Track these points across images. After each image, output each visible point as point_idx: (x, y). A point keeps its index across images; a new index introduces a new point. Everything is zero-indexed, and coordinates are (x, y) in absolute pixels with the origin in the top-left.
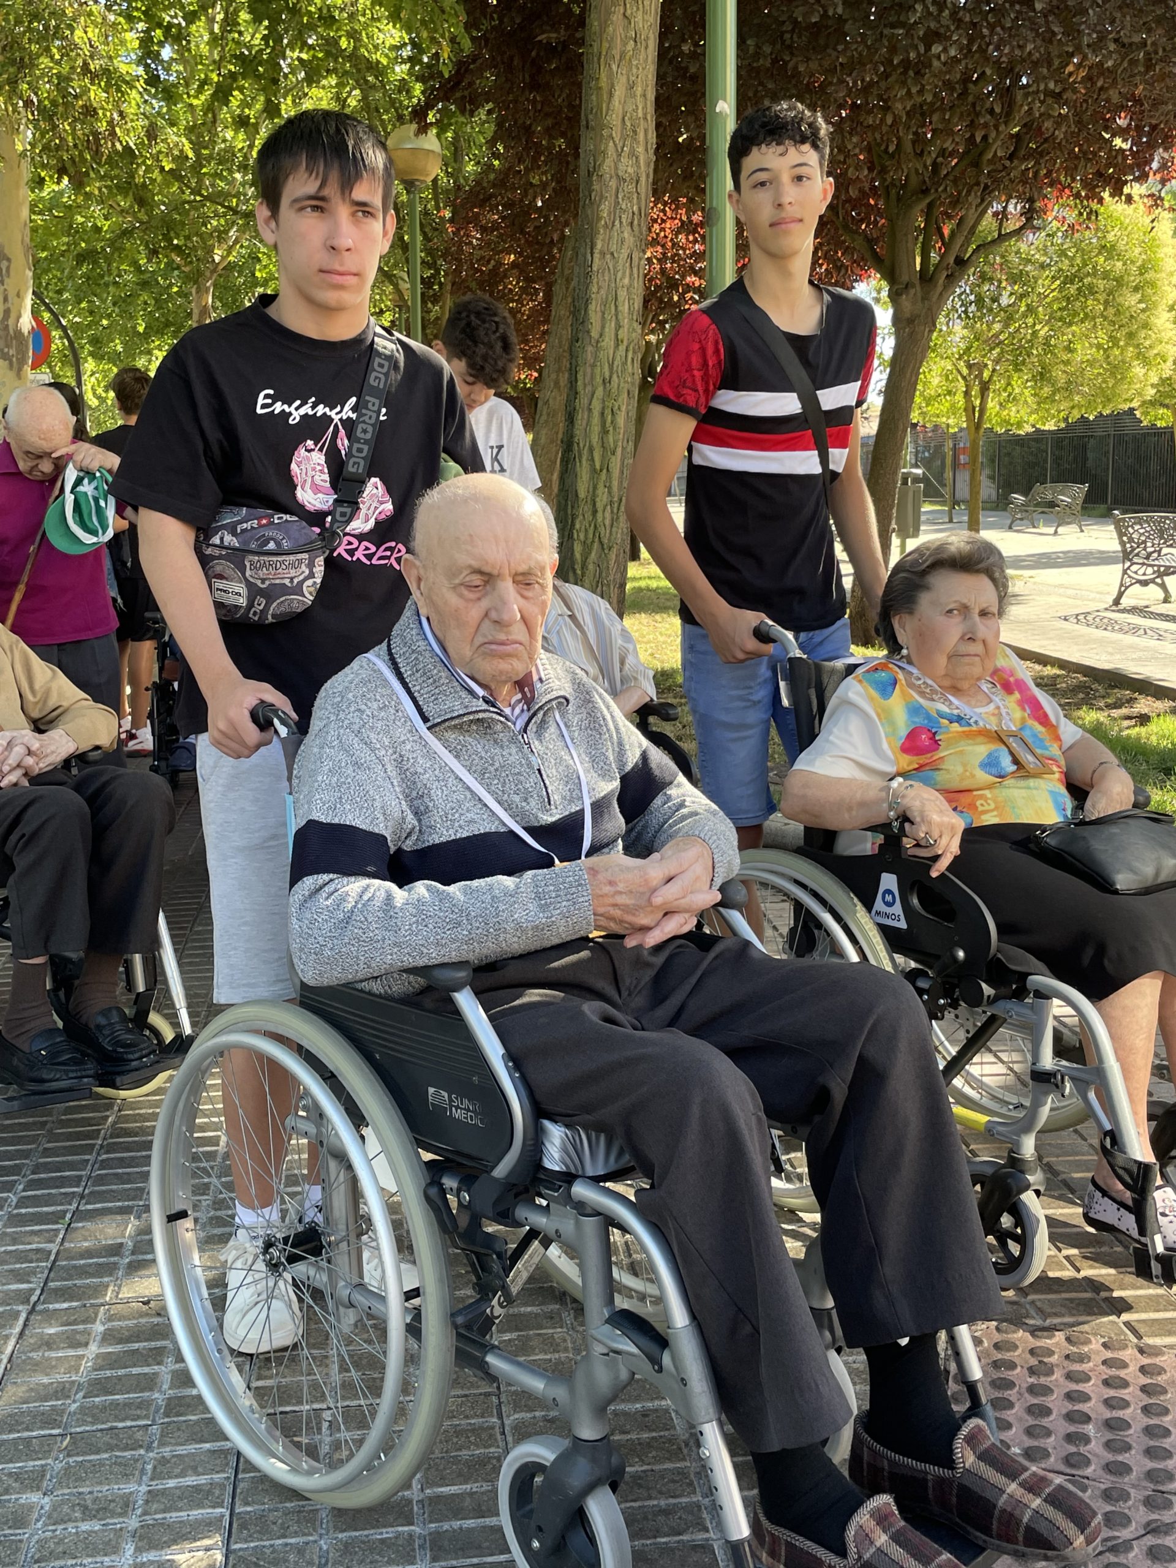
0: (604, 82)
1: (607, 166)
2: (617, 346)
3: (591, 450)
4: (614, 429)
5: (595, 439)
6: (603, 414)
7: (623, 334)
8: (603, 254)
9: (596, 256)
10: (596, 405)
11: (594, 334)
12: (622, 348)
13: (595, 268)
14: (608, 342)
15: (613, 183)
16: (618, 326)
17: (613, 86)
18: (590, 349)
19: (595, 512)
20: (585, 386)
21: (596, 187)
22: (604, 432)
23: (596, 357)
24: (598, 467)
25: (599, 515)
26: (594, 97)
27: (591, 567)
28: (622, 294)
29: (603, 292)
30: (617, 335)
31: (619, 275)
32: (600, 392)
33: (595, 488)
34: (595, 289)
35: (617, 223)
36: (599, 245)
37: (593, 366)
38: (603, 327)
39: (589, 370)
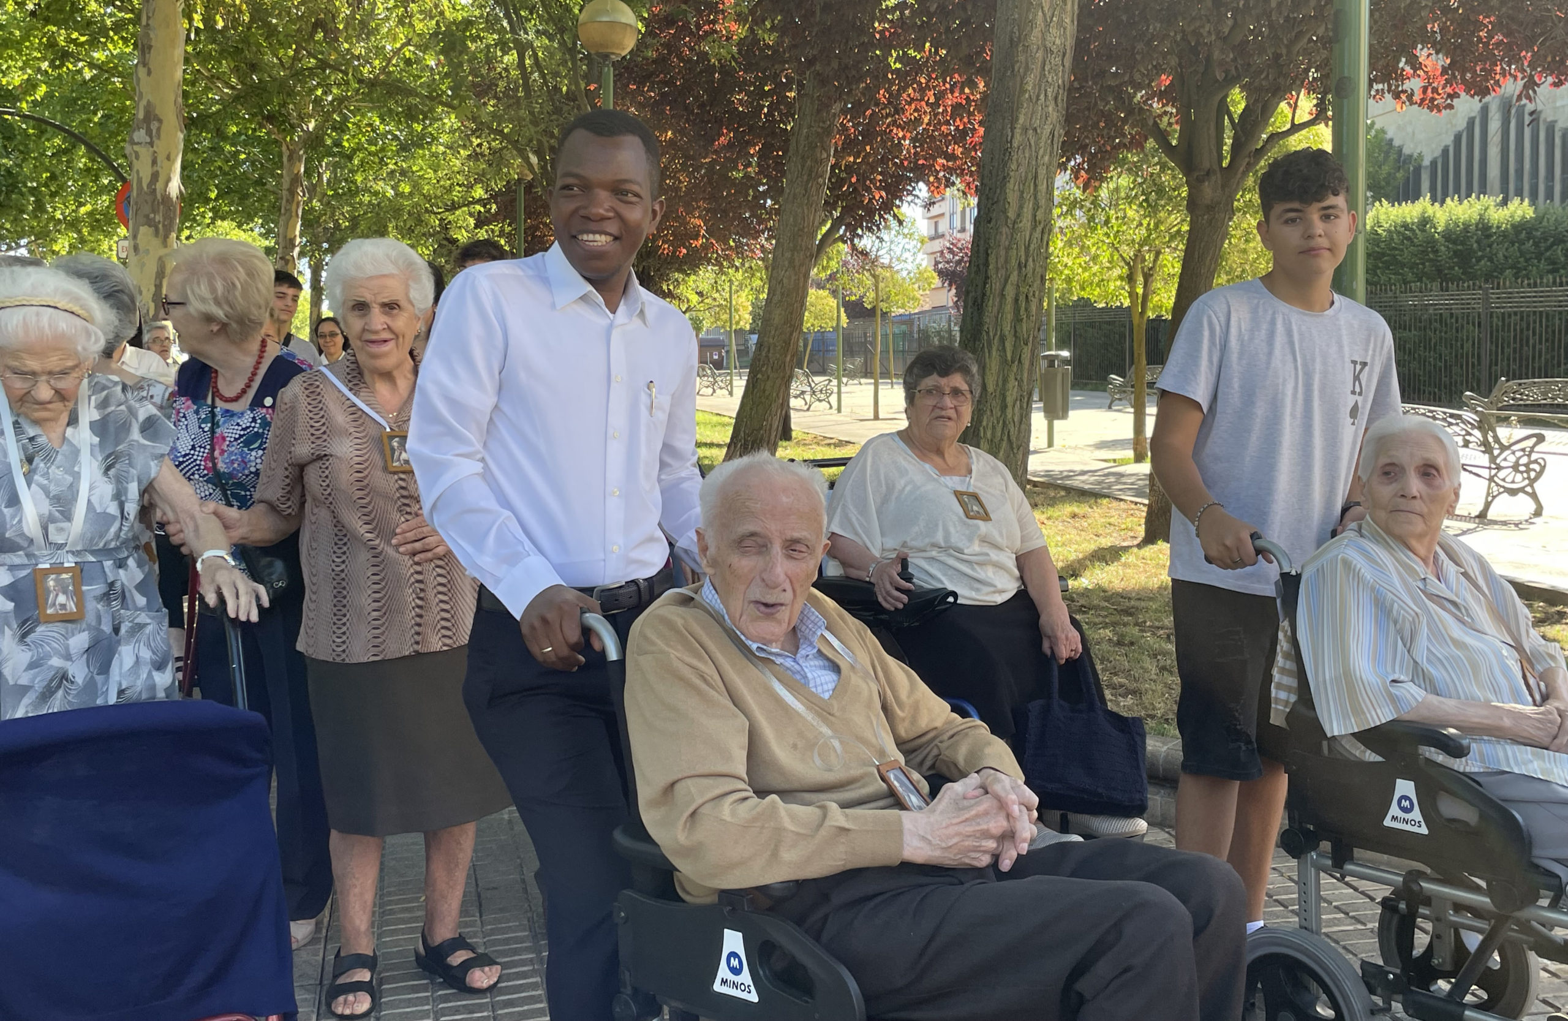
1: (1035, 37)
2: (1034, 228)
3: (1002, 339)
4: (1028, 317)
5: (1007, 328)
6: (1016, 300)
7: (1041, 215)
8: (1025, 130)
9: (1018, 131)
10: (1009, 293)
11: (1011, 214)
12: (1039, 230)
13: (1015, 145)
14: (1026, 223)
15: (1040, 55)
16: (1037, 207)
18: (1004, 230)
19: (1004, 407)
20: (997, 269)
21: (1022, 58)
22: (1018, 319)
23: (1011, 239)
24: (1009, 358)
25: (1009, 411)
28: (1042, 172)
29: (1022, 169)
30: (1035, 216)
33: (1005, 381)
34: (1014, 167)
35: (1042, 97)
36: (1021, 120)
37: (1008, 249)
38: (1021, 207)
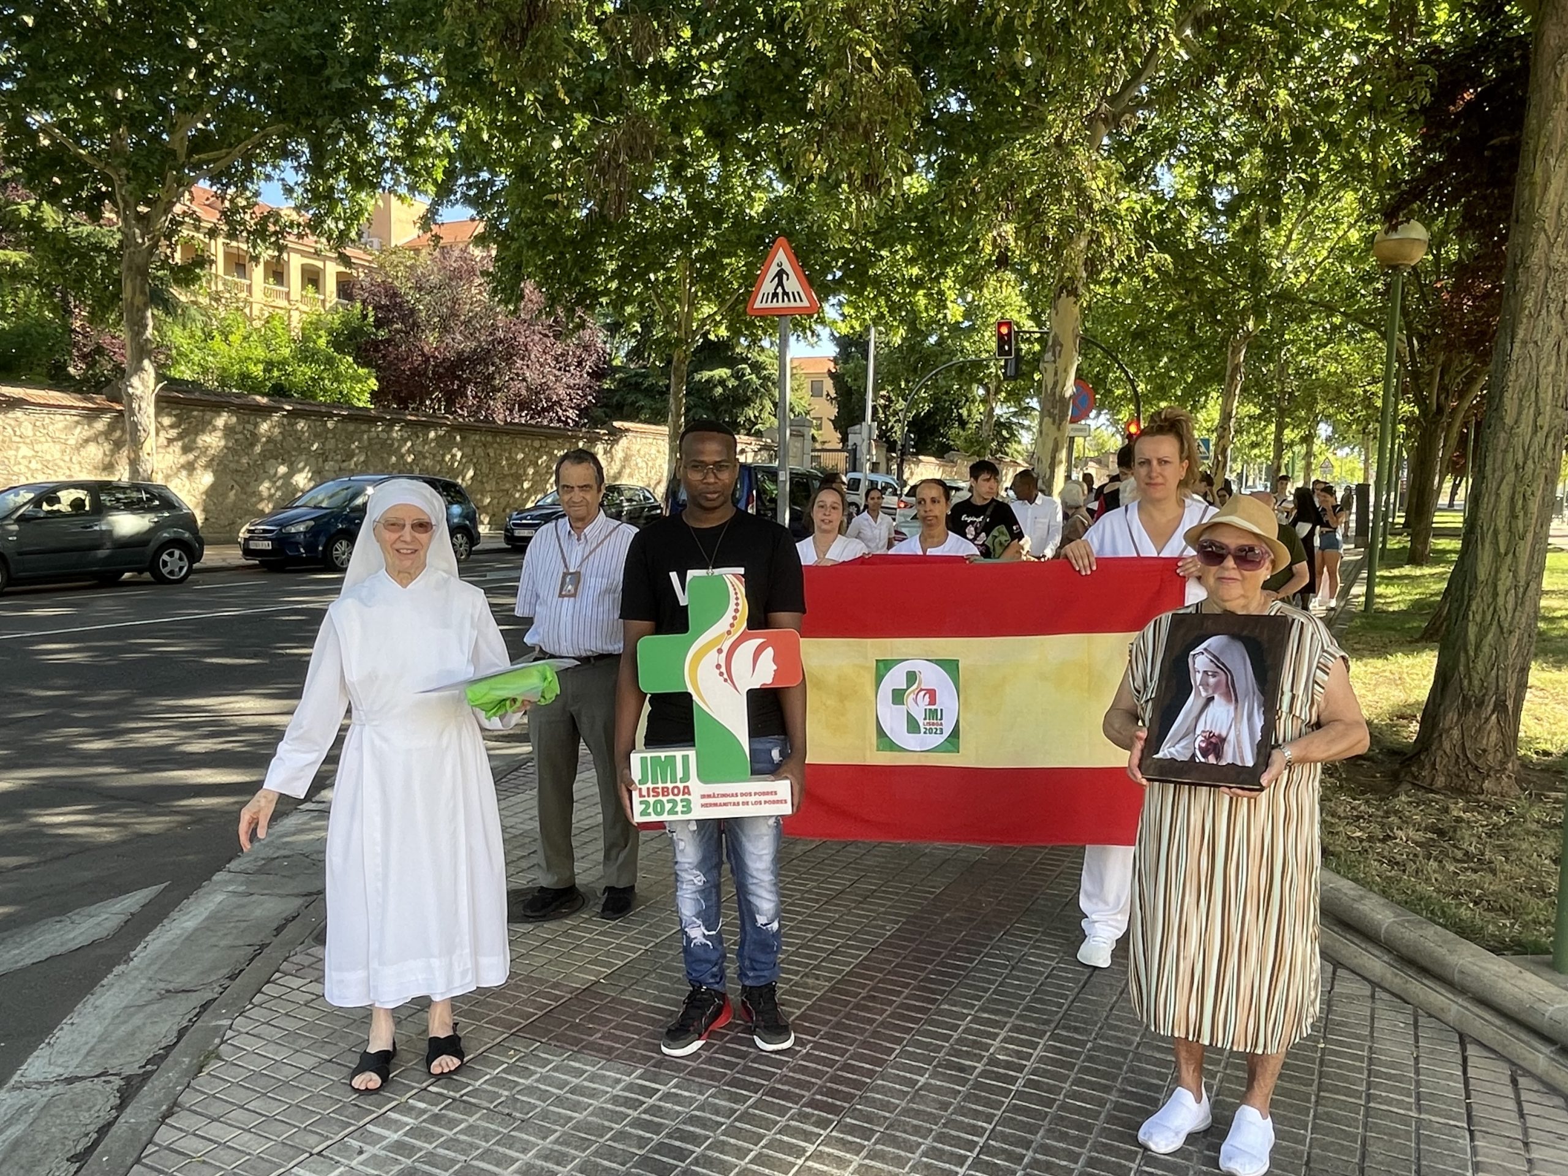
0: (1538, 176)
2: (1535, 432)
3: (1496, 533)
4: (1526, 514)
5: (1501, 524)
6: (1512, 499)
7: (1544, 421)
9: (1517, 345)
10: (1506, 491)
11: (1509, 420)
12: (1541, 435)
13: (1514, 357)
14: (1525, 428)
16: (1538, 413)
17: (1549, 180)
18: (1503, 435)
19: (1495, 595)
20: (1494, 471)
21: (1522, 278)
22: (1514, 516)
23: (1509, 443)
24: (1502, 551)
25: (1501, 600)
26: (1526, 193)
27: (1486, 649)
28: (1545, 381)
29: (1522, 380)
30: (1535, 421)
31: (1543, 362)
32: (1511, 477)
33: (1497, 571)
34: (1512, 378)
37: (1505, 451)
38: (1519, 414)
39: (1500, 456)
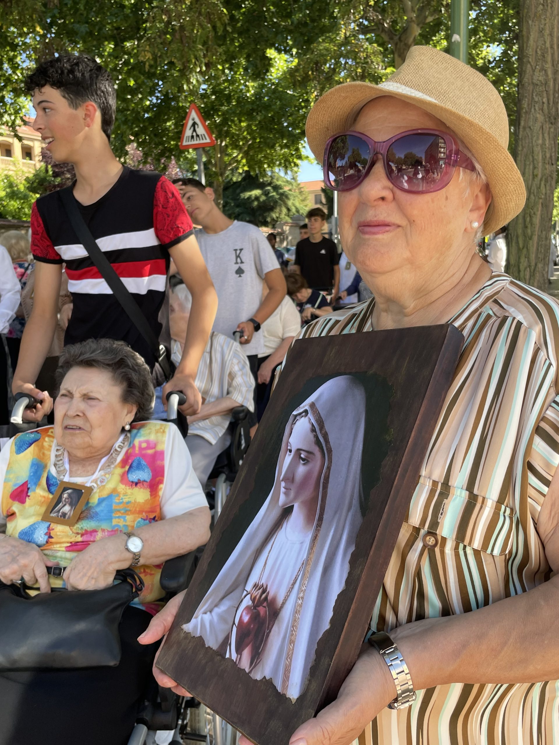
1: (528, 78)
4: (532, 225)
16: (535, 168)
17: (529, 33)
22: (526, 227)
24: (521, 247)
31: (535, 139)
